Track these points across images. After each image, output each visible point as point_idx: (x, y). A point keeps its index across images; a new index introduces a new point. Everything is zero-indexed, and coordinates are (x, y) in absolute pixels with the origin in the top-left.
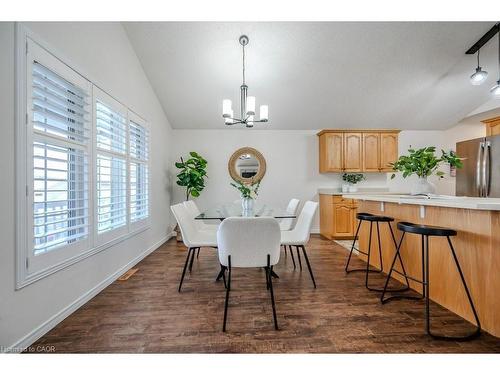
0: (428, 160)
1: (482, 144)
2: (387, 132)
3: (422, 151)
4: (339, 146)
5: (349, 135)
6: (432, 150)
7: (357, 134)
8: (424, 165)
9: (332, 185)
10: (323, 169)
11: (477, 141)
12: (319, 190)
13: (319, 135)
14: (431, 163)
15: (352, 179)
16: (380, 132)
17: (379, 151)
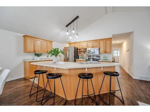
0: (57, 52)
1: (68, 48)
2: (49, 41)
3: (56, 49)
4: (33, 43)
5: (37, 39)
6: (58, 49)
7: (40, 40)
8: (56, 53)
9: (30, 57)
10: (26, 51)
11: (67, 47)
12: (24, 59)
13: (24, 36)
14: (58, 52)
15: (38, 55)
16: (48, 41)
17: (47, 47)
